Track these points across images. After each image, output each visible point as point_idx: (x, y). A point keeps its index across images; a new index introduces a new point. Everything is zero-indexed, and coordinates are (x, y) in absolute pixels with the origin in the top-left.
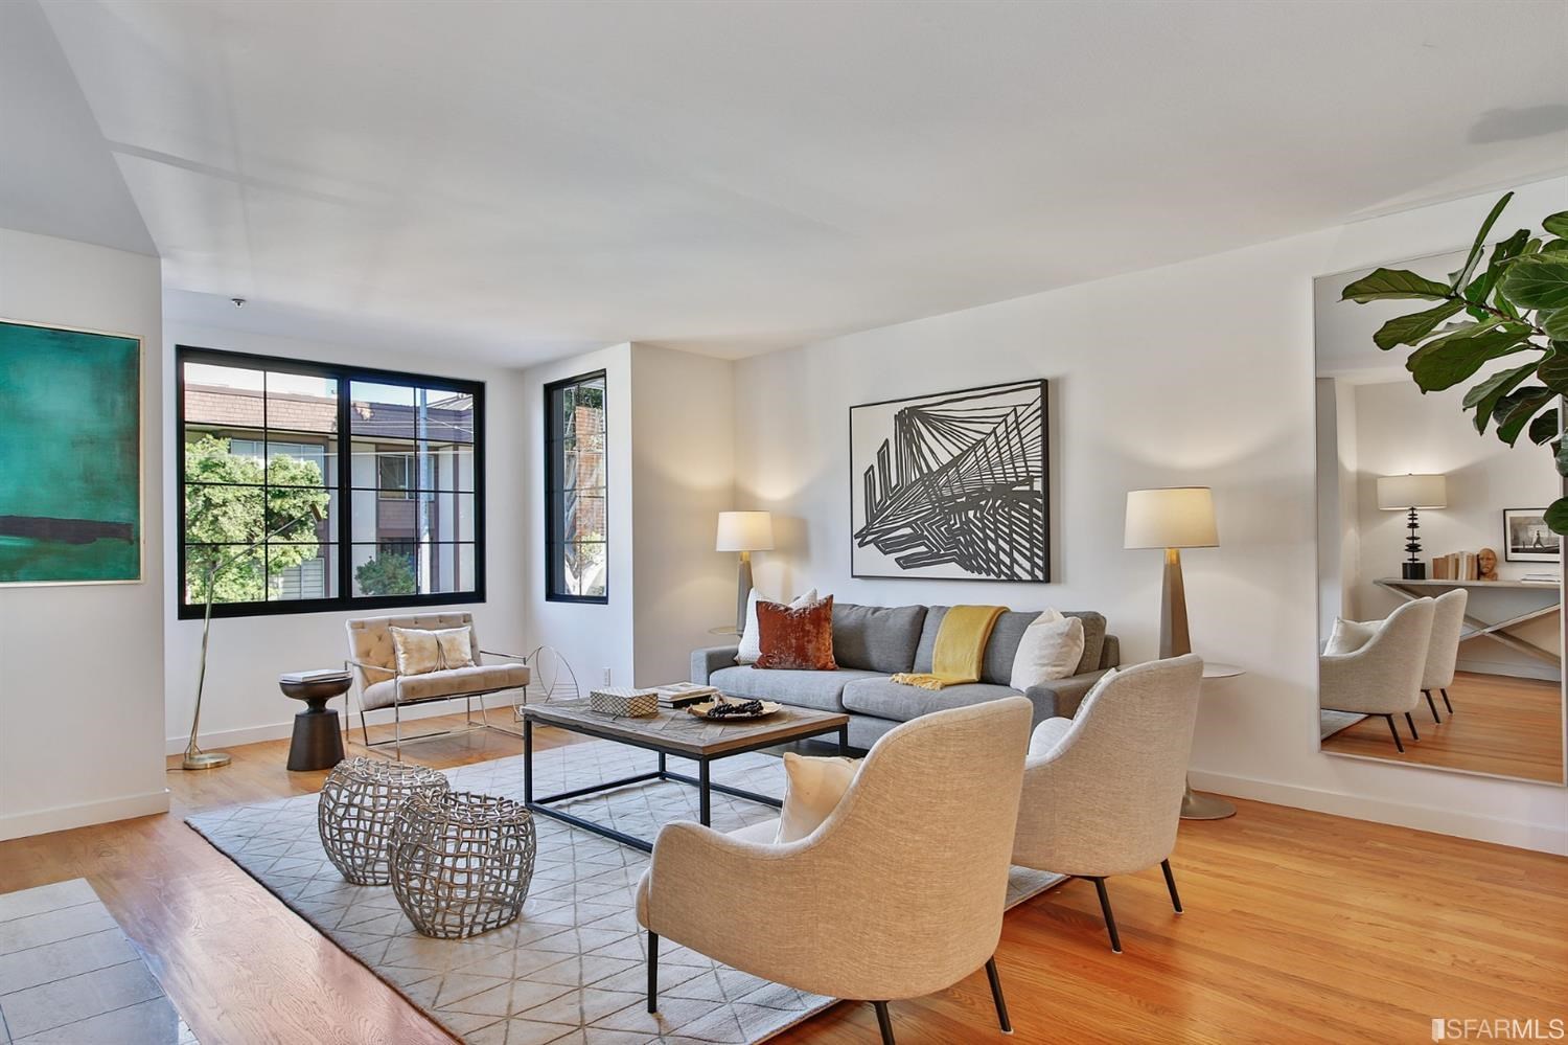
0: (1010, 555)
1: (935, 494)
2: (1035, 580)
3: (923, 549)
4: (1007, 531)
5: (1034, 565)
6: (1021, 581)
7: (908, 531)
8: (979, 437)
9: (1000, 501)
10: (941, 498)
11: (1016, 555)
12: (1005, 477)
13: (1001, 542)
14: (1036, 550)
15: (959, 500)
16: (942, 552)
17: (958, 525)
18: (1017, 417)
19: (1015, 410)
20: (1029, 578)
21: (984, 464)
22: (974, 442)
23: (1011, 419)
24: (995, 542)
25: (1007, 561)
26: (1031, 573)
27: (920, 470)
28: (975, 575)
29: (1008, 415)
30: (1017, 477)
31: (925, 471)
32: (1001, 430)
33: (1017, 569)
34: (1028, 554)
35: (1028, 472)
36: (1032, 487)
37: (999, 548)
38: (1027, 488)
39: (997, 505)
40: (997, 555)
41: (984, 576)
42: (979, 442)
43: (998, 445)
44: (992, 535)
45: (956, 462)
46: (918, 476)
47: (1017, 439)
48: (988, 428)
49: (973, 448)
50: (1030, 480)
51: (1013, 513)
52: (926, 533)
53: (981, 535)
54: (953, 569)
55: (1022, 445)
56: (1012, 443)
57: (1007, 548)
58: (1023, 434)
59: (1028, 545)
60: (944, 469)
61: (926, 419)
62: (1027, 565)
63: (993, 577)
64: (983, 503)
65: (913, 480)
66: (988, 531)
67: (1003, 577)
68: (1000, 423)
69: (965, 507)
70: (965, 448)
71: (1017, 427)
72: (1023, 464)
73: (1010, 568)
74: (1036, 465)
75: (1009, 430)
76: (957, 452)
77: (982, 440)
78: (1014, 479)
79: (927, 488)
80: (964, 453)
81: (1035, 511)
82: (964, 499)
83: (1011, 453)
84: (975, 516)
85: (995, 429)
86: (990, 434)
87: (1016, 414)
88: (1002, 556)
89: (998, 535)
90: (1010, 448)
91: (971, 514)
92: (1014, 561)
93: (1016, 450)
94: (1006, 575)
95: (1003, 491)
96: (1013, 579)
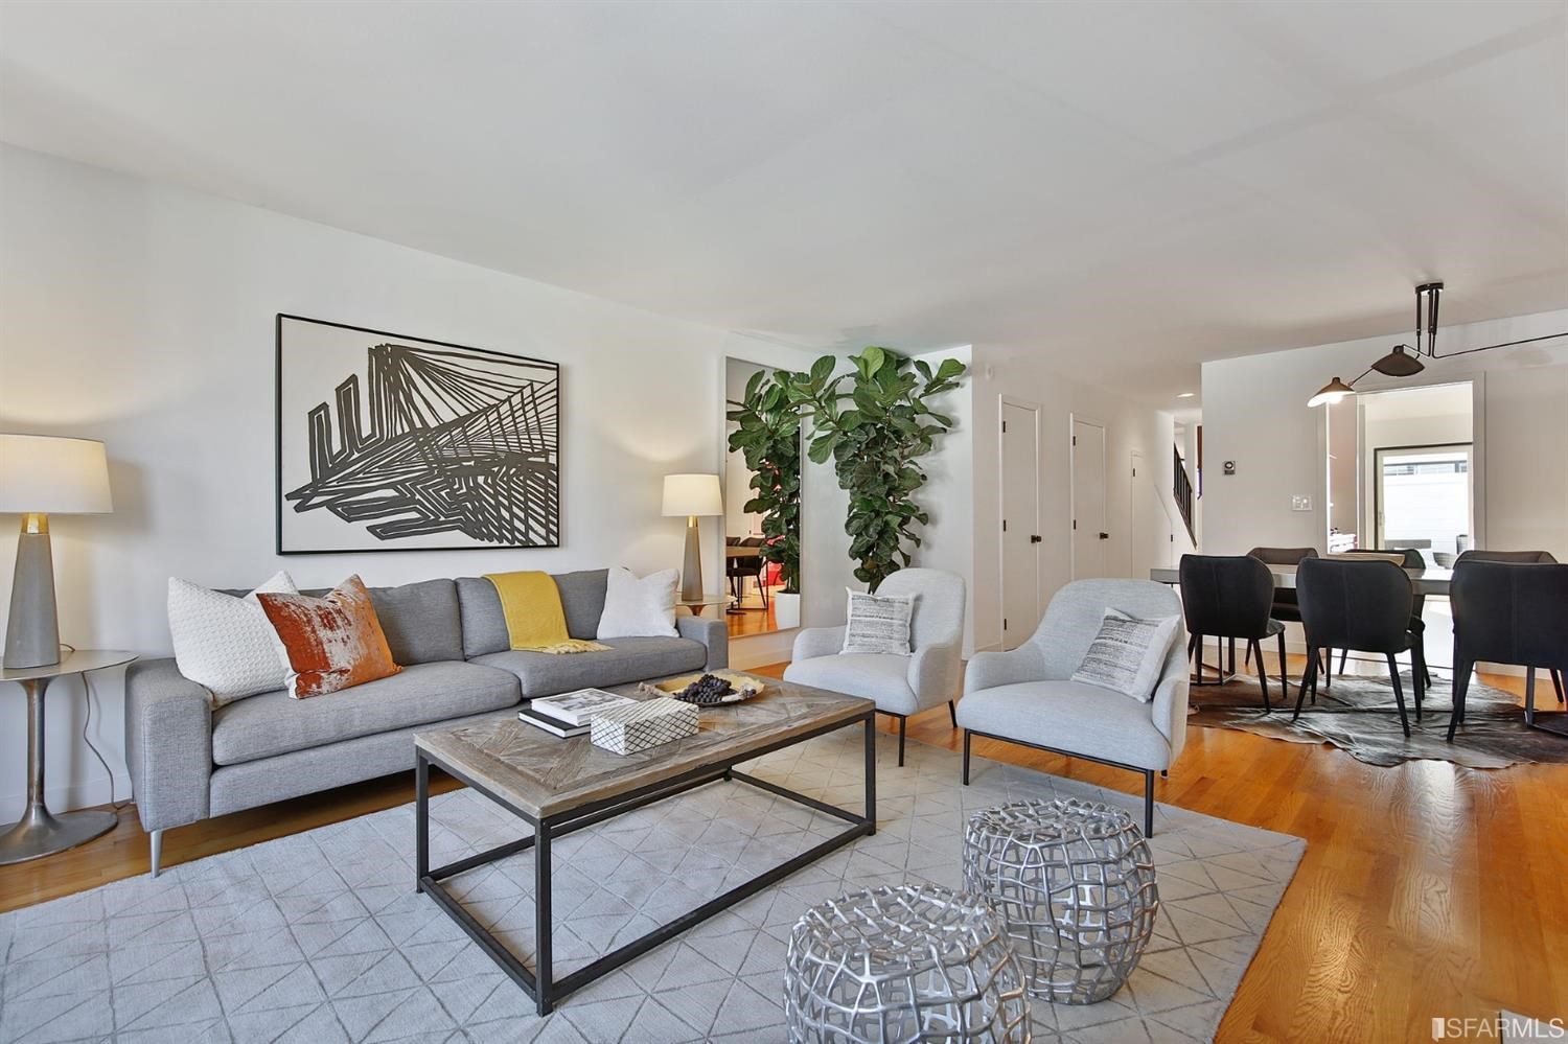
0: (525, 522)
1: (432, 452)
2: (550, 545)
3: (414, 515)
4: (522, 499)
5: (549, 531)
6: (536, 546)
7: (391, 493)
8: (492, 402)
9: (514, 470)
10: (441, 460)
11: (531, 521)
12: (520, 446)
13: (515, 509)
14: (551, 517)
15: (464, 464)
16: (442, 519)
17: (465, 490)
18: (533, 392)
19: (531, 385)
20: (545, 544)
21: (496, 429)
22: (486, 406)
23: (527, 392)
24: (509, 510)
25: (522, 528)
26: (547, 539)
27: (411, 423)
28: (486, 543)
29: (524, 387)
30: (533, 449)
31: (419, 425)
32: (516, 400)
33: (532, 535)
34: (544, 521)
35: (543, 445)
36: (547, 459)
37: (513, 515)
38: (543, 460)
39: (512, 472)
40: (511, 523)
41: (495, 543)
42: (491, 407)
43: (512, 414)
44: (506, 503)
45: (460, 422)
46: (407, 430)
47: (533, 413)
48: (503, 396)
49: (485, 411)
50: (545, 453)
51: (528, 482)
52: (418, 497)
53: (493, 502)
54: (458, 538)
55: (538, 420)
56: (528, 415)
57: (522, 515)
58: (540, 409)
59: (543, 513)
60: (445, 427)
61: (421, 366)
62: (543, 532)
63: (506, 544)
64: (496, 469)
65: (399, 432)
66: (500, 498)
67: (517, 544)
68: (515, 394)
69: (473, 473)
70: (474, 410)
71: (534, 401)
72: (539, 437)
73: (526, 535)
74: (551, 440)
75: (525, 402)
76: (463, 412)
77: (495, 405)
78: (530, 450)
79: (420, 446)
80: (472, 414)
81: (550, 482)
82: (472, 463)
83: (527, 424)
84: (485, 482)
85: (510, 397)
86: (504, 402)
87: (532, 388)
88: (517, 523)
89: (511, 503)
90: (526, 420)
91: (481, 479)
92: (528, 527)
93: (532, 422)
94: (519, 541)
95: (517, 459)
96: (529, 545)
